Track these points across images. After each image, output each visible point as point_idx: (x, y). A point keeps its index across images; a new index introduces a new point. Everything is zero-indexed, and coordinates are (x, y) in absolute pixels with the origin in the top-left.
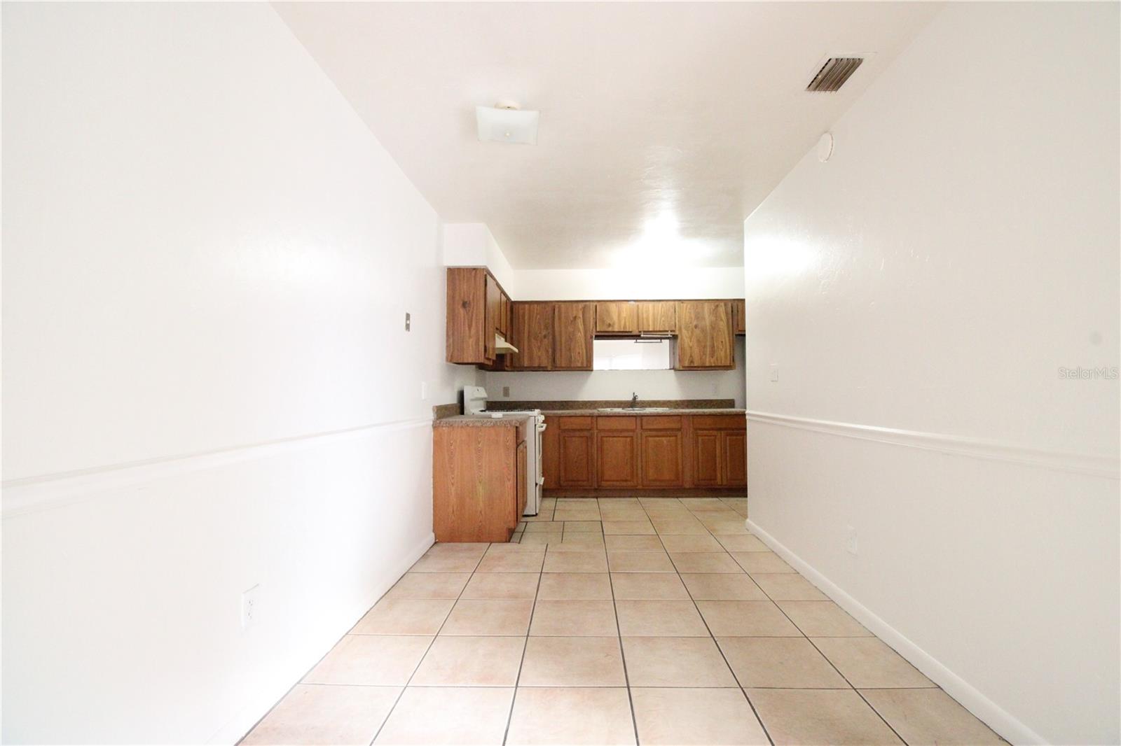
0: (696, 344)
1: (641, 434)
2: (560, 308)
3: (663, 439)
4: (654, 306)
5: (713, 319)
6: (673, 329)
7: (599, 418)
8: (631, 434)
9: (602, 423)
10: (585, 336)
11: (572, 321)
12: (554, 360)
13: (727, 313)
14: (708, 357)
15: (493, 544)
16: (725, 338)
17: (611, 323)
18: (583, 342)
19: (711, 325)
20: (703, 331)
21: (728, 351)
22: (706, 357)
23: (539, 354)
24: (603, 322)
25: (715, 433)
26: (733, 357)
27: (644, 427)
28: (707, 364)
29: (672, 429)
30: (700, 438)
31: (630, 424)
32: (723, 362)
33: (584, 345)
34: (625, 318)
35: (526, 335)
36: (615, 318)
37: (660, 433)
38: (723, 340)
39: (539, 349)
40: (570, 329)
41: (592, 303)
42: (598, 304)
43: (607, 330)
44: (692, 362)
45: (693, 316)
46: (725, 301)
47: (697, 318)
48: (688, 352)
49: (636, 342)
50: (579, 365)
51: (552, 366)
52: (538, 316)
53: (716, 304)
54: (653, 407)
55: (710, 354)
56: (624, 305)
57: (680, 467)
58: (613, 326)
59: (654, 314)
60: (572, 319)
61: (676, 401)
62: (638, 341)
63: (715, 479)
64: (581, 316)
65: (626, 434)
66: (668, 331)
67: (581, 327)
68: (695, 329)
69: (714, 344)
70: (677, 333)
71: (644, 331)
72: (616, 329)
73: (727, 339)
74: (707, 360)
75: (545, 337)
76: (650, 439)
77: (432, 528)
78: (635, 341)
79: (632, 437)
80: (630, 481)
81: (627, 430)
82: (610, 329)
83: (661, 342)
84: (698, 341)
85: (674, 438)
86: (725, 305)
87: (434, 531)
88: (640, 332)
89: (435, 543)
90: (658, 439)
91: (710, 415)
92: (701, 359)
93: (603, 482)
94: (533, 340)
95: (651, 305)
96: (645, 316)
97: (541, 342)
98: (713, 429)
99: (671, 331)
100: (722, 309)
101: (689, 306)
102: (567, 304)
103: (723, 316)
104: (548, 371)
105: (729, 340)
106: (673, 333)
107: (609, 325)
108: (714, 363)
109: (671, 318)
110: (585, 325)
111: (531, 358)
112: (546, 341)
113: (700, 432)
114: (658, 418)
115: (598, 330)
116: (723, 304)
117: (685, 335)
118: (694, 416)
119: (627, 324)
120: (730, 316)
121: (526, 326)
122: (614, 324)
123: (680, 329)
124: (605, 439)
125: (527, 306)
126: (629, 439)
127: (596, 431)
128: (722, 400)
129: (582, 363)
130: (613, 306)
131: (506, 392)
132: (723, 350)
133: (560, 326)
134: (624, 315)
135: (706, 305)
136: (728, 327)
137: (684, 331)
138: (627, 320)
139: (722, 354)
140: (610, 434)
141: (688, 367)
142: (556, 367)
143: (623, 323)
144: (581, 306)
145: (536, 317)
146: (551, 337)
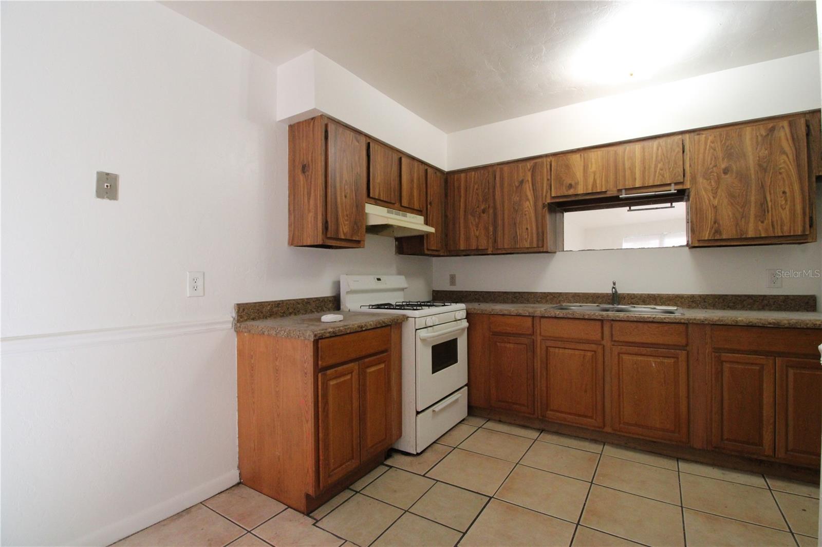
0: (726, 201)
1: (611, 349)
2: (501, 170)
3: (651, 359)
4: (643, 148)
5: (764, 152)
6: (680, 179)
7: (542, 320)
8: (594, 347)
9: (548, 328)
10: (535, 205)
11: (517, 187)
12: (495, 241)
13: (794, 139)
14: (752, 219)
15: (289, 509)
16: (791, 184)
17: (573, 183)
18: (533, 215)
19: (760, 166)
20: (743, 177)
21: (799, 208)
22: (747, 223)
23: (477, 234)
24: (560, 180)
25: (761, 359)
26: (811, 219)
27: (615, 338)
28: (751, 234)
29: (667, 346)
30: (726, 366)
31: (593, 332)
32: (786, 228)
33: (533, 219)
34: (595, 173)
35: (462, 213)
36: (579, 174)
37: (643, 350)
38: (787, 190)
39: (477, 226)
40: (516, 198)
41: (544, 159)
42: (553, 159)
43: (566, 193)
44: (718, 231)
45: (720, 154)
46: (790, 118)
47: (729, 155)
48: (710, 215)
49: (630, 210)
50: (527, 245)
51: (493, 247)
52: (476, 187)
53: (771, 125)
54: (649, 304)
55: (756, 217)
56: (593, 155)
57: (683, 408)
58: (575, 188)
59: (643, 161)
60: (517, 184)
61: (693, 296)
62: (633, 208)
63: (761, 444)
64: (530, 179)
65: (586, 347)
66: (669, 185)
67: (530, 194)
68: (723, 176)
69: (765, 198)
70: (687, 185)
71: (626, 189)
72: (581, 190)
73: (796, 187)
74: (751, 226)
75: (484, 211)
76: (625, 357)
77: (237, 463)
78: (628, 208)
79: (595, 352)
80: (591, 417)
81: (589, 342)
82: (571, 192)
83: (671, 207)
84: (731, 196)
85: (672, 360)
86: (790, 124)
87: (239, 467)
88: (620, 191)
89: (239, 484)
90: (640, 358)
91: (750, 327)
92: (737, 225)
93: (549, 412)
94: (470, 216)
95: (638, 147)
96: (627, 165)
97: (480, 217)
98: (756, 352)
99: (676, 184)
100: (783, 133)
101: (710, 138)
102: (512, 165)
103: (787, 146)
104: (488, 254)
105: (802, 189)
106: (680, 187)
107: (570, 186)
108: (766, 230)
109: (676, 163)
110: (534, 190)
111: (468, 239)
112: (485, 216)
113: (725, 356)
114: (640, 325)
115: (553, 195)
116: (785, 124)
117: (702, 189)
118: (716, 326)
119: (598, 182)
120: (804, 144)
121: (462, 200)
122: (577, 184)
123: (694, 179)
124: (552, 350)
125: (463, 175)
126: (589, 354)
127: (539, 338)
128: (787, 297)
129: (531, 242)
130: (576, 159)
131: (453, 279)
132: (788, 207)
133: (503, 196)
134: (593, 168)
135: (748, 131)
136: (799, 166)
137: (700, 180)
138: (597, 175)
139: (785, 214)
140: (559, 344)
141: (709, 240)
142: (498, 249)
143: (591, 180)
144: (529, 165)
145: (474, 187)
146: (491, 211)
